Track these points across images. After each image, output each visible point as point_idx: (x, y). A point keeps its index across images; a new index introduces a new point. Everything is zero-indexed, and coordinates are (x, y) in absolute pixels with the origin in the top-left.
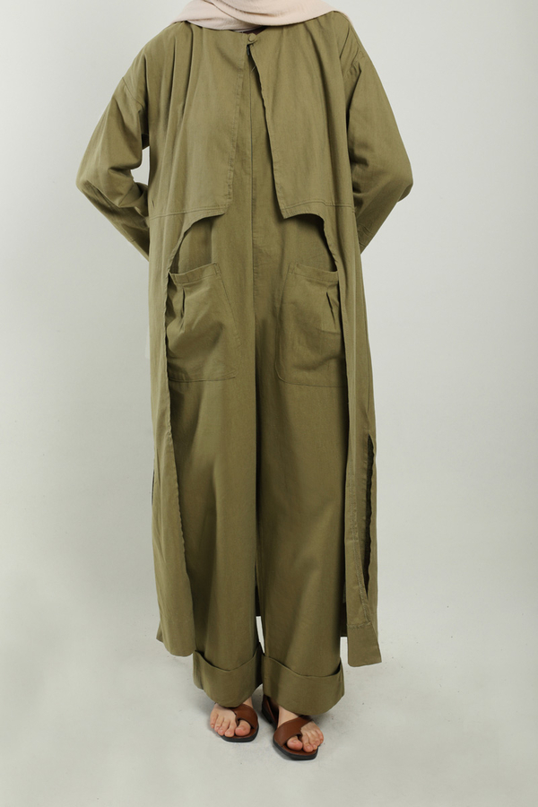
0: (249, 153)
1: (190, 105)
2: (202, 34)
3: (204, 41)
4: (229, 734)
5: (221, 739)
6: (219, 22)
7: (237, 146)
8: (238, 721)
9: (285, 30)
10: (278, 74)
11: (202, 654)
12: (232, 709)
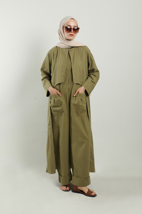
0: (68, 71)
1: (57, 62)
2: (60, 49)
3: (60, 50)
4: (65, 190)
5: (63, 191)
6: (63, 47)
7: (66, 70)
8: (66, 187)
9: (76, 48)
10: (74, 57)
11: (60, 175)
12: (65, 186)
